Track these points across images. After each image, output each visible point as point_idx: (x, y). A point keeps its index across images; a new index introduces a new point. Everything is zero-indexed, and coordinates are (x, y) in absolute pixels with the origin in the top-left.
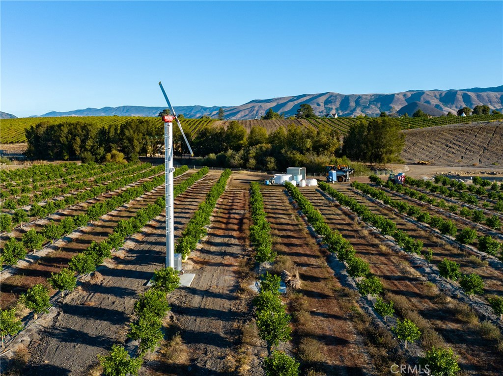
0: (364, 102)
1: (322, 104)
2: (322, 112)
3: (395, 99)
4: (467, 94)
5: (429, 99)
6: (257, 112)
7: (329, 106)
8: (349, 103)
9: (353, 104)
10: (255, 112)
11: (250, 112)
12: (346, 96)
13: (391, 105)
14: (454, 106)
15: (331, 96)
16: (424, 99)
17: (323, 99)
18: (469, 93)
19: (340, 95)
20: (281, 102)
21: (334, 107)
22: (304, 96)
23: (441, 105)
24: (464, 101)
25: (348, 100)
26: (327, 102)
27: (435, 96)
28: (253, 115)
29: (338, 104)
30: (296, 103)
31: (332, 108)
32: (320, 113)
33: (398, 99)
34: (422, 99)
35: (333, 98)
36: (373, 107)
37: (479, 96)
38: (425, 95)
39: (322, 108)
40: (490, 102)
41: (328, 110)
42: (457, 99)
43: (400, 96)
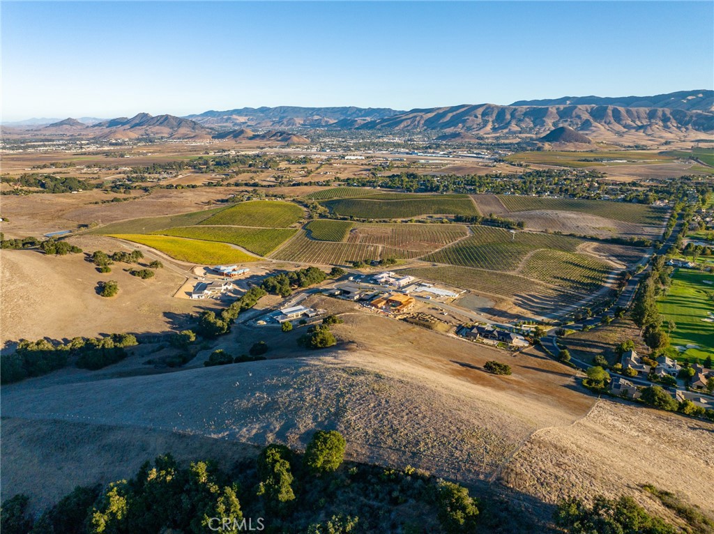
0: (519, 115)
1: (480, 116)
2: (479, 124)
4: (617, 109)
6: (419, 122)
7: (486, 118)
8: (505, 116)
9: (508, 117)
10: (416, 122)
11: (412, 123)
12: (502, 107)
13: (544, 119)
14: (604, 121)
15: (487, 108)
16: (576, 113)
17: (481, 110)
19: (497, 107)
20: (441, 111)
21: (491, 120)
23: (592, 120)
24: (614, 116)
25: (504, 111)
26: (484, 114)
27: (587, 110)
28: (414, 125)
29: (494, 115)
30: (455, 113)
31: (489, 121)
32: (478, 125)
33: (551, 113)
34: (574, 113)
35: (489, 110)
36: (527, 120)
37: (628, 112)
38: (577, 110)
39: (479, 120)
40: (639, 118)
41: (485, 123)
42: (608, 114)
43: (553, 110)
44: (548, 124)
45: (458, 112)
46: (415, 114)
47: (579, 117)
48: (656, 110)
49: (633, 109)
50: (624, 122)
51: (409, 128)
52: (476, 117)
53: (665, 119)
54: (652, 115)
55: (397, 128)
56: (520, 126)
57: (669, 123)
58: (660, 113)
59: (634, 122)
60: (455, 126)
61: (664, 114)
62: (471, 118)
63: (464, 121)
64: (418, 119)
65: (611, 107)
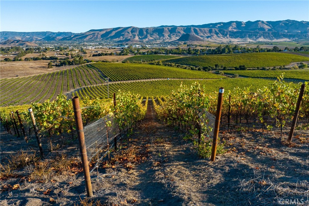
0: (150, 32)
1: (130, 33)
3: (165, 31)
5: (180, 31)
6: (97, 36)
7: (134, 33)
8: (143, 32)
9: (145, 33)
10: (96, 36)
11: (93, 36)
12: (141, 28)
13: (163, 33)
16: (177, 31)
17: (130, 30)
18: (197, 28)
19: (138, 28)
20: (109, 30)
21: (136, 34)
22: (119, 28)
24: (195, 32)
25: (143, 30)
26: (132, 32)
27: (182, 29)
28: (95, 38)
29: (138, 32)
30: (116, 31)
31: (136, 35)
32: (130, 37)
33: (166, 31)
34: (176, 31)
35: (134, 29)
37: (200, 30)
38: (177, 29)
39: (131, 35)
40: (205, 33)
41: (134, 36)
42: (192, 31)
43: (166, 29)
44: (166, 36)
45: (118, 31)
46: (94, 32)
47: (179, 32)
48: (212, 29)
49: (202, 29)
50: (200, 34)
51: (92, 39)
52: (129, 33)
53: (217, 34)
54: (210, 31)
55: (85, 39)
56: (152, 37)
57: (219, 35)
58: (214, 31)
59: (204, 35)
60: (119, 37)
61: (216, 31)
62: (126, 33)
63: (123, 35)
64: (96, 34)
65: (192, 28)
